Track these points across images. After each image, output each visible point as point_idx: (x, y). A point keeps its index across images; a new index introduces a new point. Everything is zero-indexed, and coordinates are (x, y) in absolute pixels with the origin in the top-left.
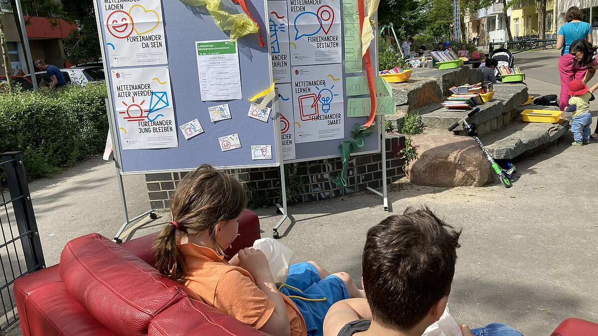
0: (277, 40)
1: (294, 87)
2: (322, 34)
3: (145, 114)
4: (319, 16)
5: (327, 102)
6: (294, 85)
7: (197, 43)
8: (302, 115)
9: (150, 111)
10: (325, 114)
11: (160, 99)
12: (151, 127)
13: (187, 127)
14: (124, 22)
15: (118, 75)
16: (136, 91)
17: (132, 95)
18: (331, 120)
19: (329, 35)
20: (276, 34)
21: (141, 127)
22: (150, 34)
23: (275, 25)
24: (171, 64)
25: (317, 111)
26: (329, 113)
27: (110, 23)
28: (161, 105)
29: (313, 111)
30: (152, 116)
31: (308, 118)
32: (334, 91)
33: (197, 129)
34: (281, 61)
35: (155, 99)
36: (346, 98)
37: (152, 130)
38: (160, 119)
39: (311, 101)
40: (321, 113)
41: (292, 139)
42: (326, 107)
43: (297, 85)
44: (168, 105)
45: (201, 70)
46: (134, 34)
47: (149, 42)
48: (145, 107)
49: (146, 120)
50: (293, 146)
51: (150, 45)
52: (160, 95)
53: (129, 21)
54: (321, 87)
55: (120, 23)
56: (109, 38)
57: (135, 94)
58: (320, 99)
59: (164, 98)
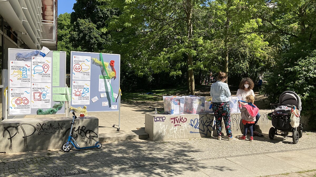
0: (27, 74)
1: (32, 89)
2: (44, 73)
3: (81, 94)
4: (43, 67)
5: (44, 95)
6: (32, 88)
7: (99, 75)
8: (34, 98)
9: (83, 93)
10: (44, 99)
11: (86, 90)
12: (82, 98)
13: (94, 99)
14: (79, 67)
15: (74, 82)
16: (79, 87)
17: (78, 88)
18: (46, 101)
19: (46, 73)
20: (26, 72)
21: (79, 98)
22: (86, 72)
23: (26, 69)
24: (91, 81)
25: (40, 98)
26: (45, 99)
27: (75, 67)
28: (86, 92)
29: (39, 98)
30: (83, 95)
31: (37, 100)
32: (48, 92)
33: (97, 99)
34: (28, 80)
35: (85, 90)
36: (52, 94)
37: (82, 99)
38: (85, 96)
39: (39, 94)
40: (42, 99)
41: (30, 107)
42: (44, 97)
43: (33, 89)
44: (88, 92)
45: (100, 83)
46: (81, 71)
47: (86, 74)
48: (82, 92)
49: (81, 96)
50: (30, 109)
51: (86, 75)
52: (86, 89)
53: (80, 67)
54: (43, 90)
55: (78, 67)
56: (74, 71)
57: (79, 88)
58: (42, 94)
59: (88, 90)
